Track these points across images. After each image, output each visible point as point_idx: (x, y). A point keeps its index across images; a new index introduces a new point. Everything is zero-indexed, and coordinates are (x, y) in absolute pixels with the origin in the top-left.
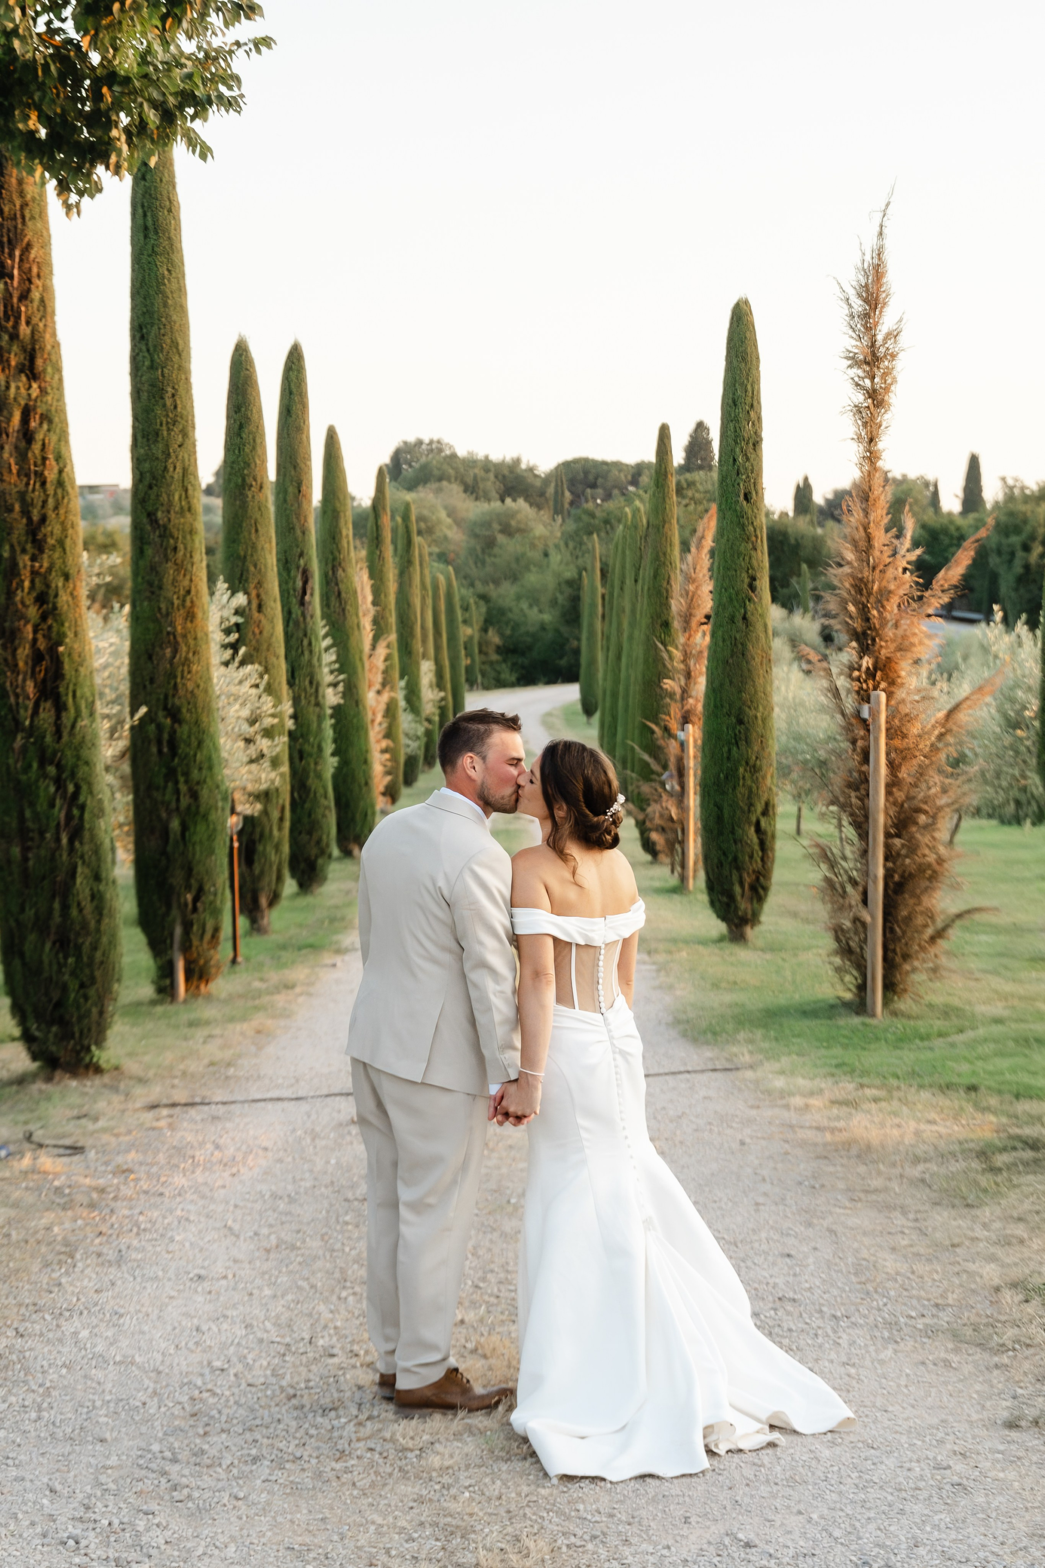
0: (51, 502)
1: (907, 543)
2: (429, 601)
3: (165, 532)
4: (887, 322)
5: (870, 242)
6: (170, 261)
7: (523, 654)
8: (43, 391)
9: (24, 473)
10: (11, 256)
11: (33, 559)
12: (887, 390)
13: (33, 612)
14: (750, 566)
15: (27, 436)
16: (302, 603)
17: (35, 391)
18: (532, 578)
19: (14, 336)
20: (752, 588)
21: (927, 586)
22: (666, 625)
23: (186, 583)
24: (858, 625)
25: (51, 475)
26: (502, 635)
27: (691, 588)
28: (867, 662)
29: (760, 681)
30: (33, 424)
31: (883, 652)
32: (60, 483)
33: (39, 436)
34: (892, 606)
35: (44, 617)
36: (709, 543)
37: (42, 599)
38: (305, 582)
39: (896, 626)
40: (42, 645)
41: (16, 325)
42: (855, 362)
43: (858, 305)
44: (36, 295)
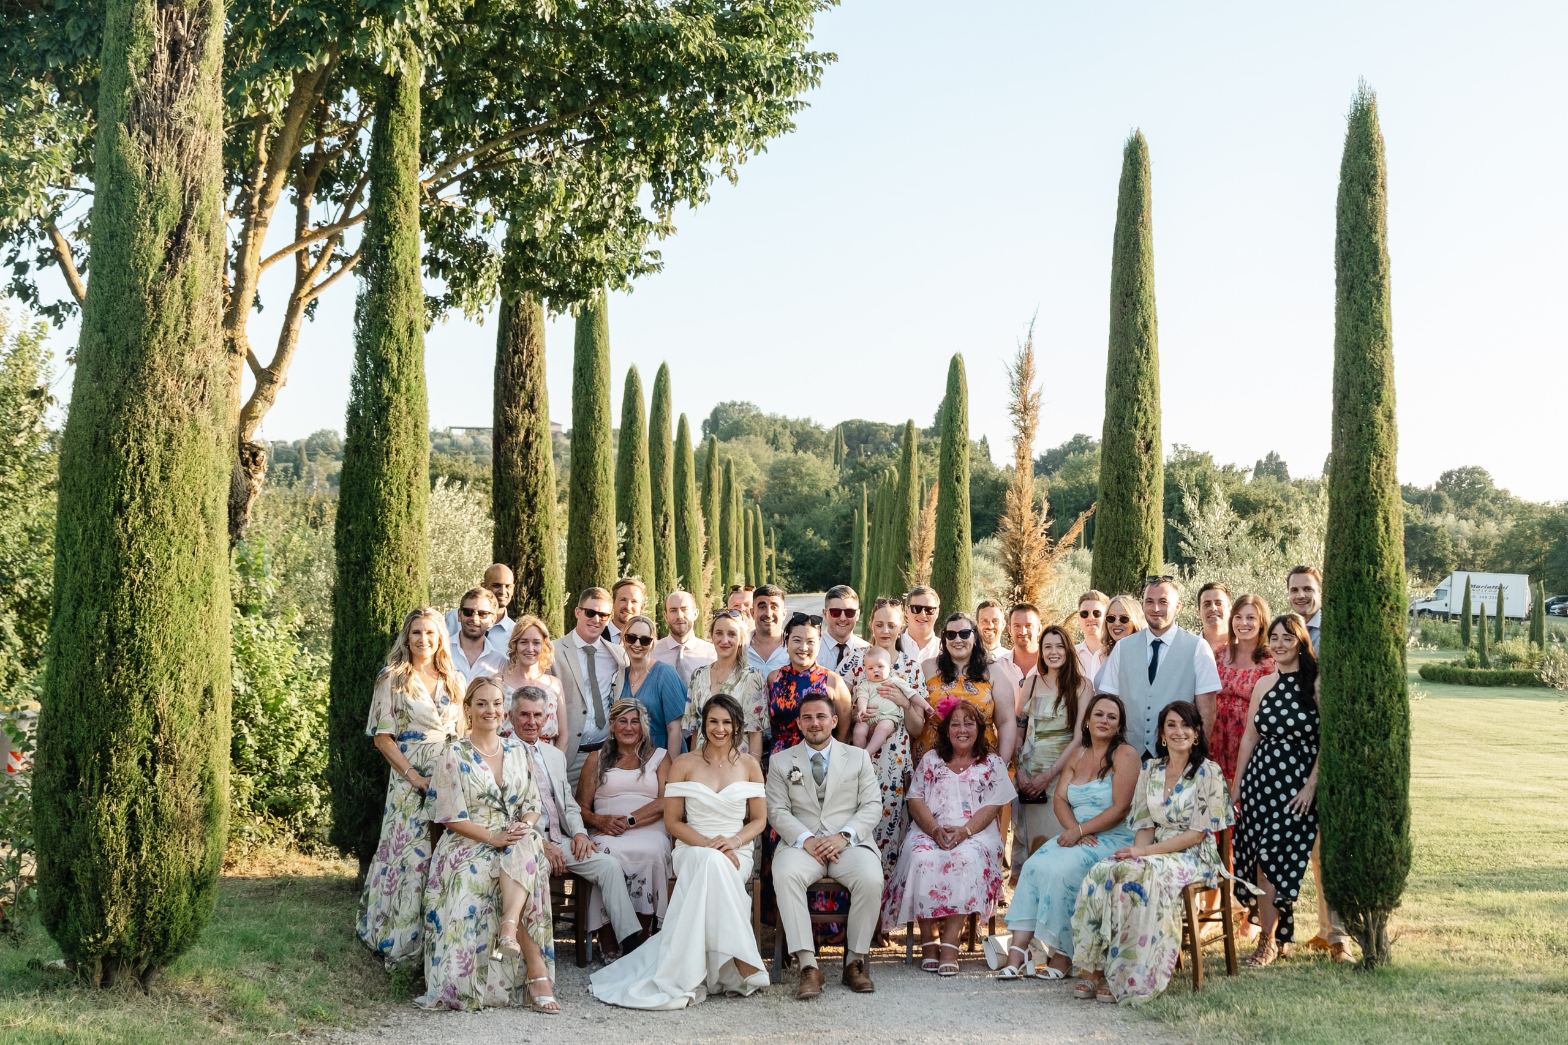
0: (540, 484)
1: (1044, 517)
2: (742, 530)
3: (592, 496)
4: (1033, 388)
5: (1024, 340)
6: (600, 329)
7: (809, 569)
8: (537, 419)
9: (525, 467)
10: (523, 342)
11: (529, 516)
12: (1033, 427)
13: (528, 549)
14: (958, 524)
15: (528, 445)
16: (663, 536)
17: (533, 419)
18: (818, 512)
19: (523, 388)
20: (960, 537)
21: (1055, 543)
22: (908, 556)
23: (603, 528)
24: (1013, 566)
25: (541, 469)
26: (794, 555)
27: (923, 533)
28: (1018, 589)
29: (963, 597)
30: (531, 439)
31: (1029, 583)
32: (546, 473)
33: (535, 446)
34: (1035, 556)
35: (534, 551)
36: (935, 503)
37: (533, 540)
38: (666, 521)
39: (1035, 567)
40: (532, 566)
41: (524, 383)
42: (1015, 412)
43: (1016, 377)
44: (535, 364)
